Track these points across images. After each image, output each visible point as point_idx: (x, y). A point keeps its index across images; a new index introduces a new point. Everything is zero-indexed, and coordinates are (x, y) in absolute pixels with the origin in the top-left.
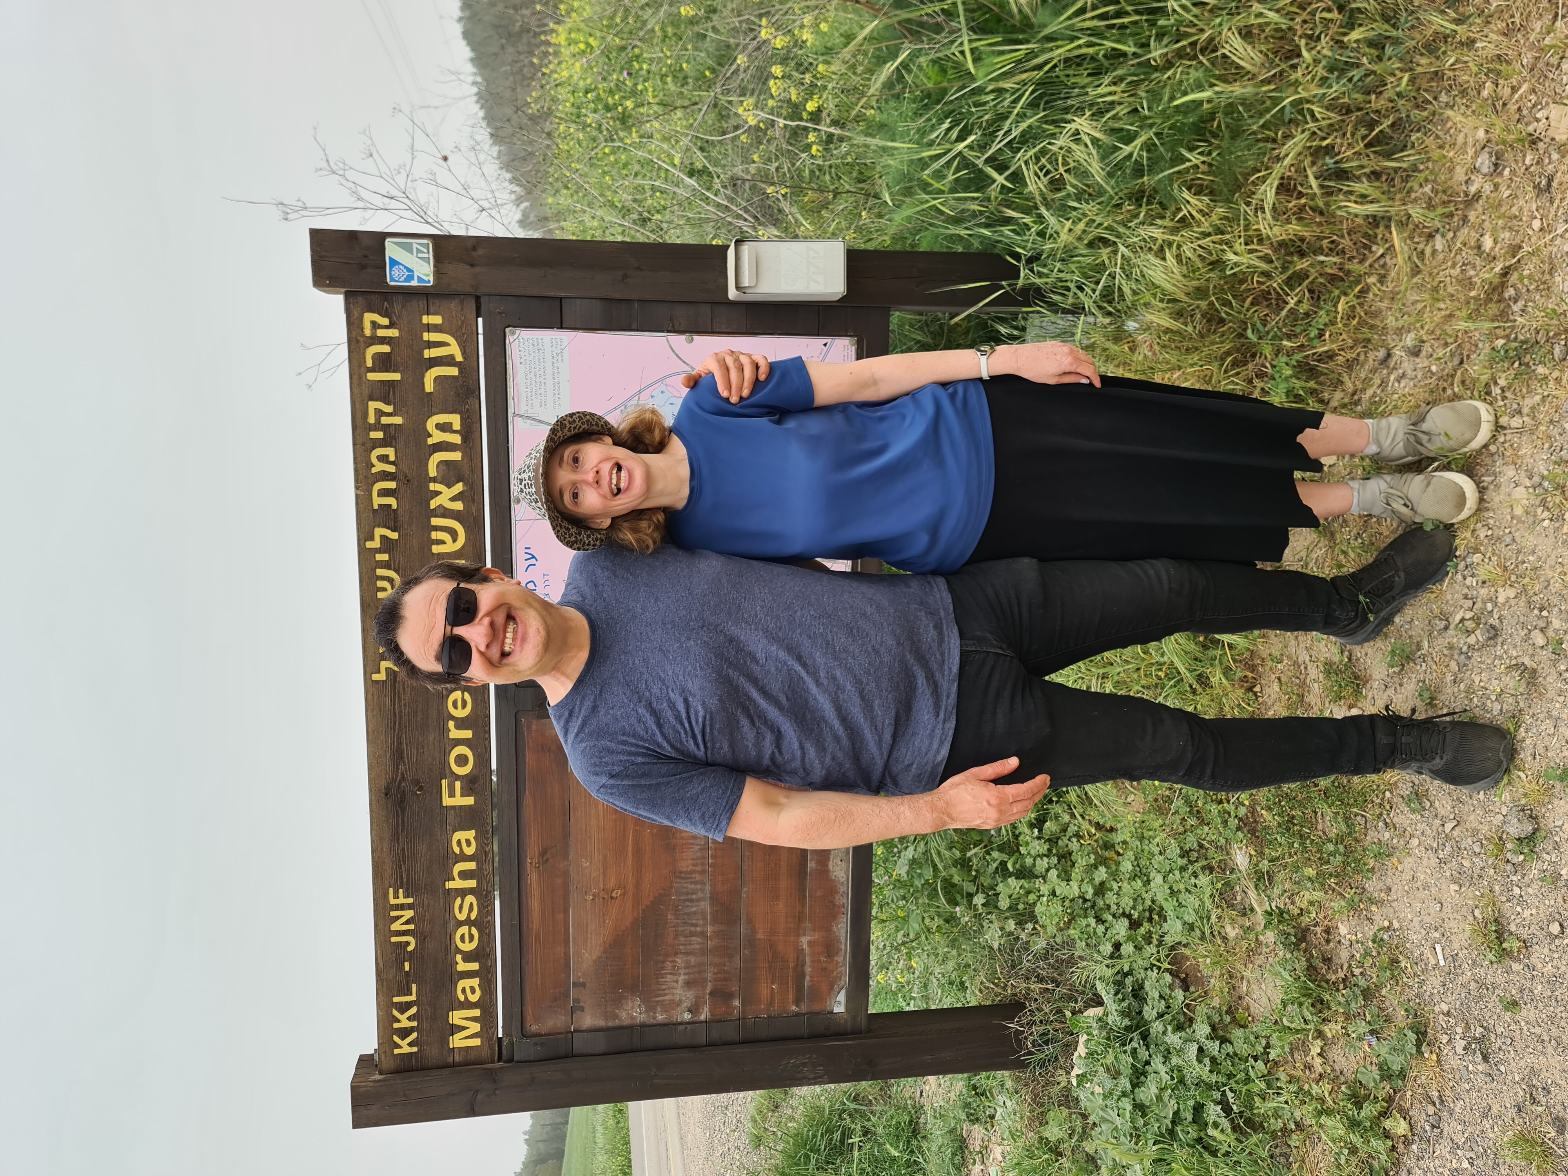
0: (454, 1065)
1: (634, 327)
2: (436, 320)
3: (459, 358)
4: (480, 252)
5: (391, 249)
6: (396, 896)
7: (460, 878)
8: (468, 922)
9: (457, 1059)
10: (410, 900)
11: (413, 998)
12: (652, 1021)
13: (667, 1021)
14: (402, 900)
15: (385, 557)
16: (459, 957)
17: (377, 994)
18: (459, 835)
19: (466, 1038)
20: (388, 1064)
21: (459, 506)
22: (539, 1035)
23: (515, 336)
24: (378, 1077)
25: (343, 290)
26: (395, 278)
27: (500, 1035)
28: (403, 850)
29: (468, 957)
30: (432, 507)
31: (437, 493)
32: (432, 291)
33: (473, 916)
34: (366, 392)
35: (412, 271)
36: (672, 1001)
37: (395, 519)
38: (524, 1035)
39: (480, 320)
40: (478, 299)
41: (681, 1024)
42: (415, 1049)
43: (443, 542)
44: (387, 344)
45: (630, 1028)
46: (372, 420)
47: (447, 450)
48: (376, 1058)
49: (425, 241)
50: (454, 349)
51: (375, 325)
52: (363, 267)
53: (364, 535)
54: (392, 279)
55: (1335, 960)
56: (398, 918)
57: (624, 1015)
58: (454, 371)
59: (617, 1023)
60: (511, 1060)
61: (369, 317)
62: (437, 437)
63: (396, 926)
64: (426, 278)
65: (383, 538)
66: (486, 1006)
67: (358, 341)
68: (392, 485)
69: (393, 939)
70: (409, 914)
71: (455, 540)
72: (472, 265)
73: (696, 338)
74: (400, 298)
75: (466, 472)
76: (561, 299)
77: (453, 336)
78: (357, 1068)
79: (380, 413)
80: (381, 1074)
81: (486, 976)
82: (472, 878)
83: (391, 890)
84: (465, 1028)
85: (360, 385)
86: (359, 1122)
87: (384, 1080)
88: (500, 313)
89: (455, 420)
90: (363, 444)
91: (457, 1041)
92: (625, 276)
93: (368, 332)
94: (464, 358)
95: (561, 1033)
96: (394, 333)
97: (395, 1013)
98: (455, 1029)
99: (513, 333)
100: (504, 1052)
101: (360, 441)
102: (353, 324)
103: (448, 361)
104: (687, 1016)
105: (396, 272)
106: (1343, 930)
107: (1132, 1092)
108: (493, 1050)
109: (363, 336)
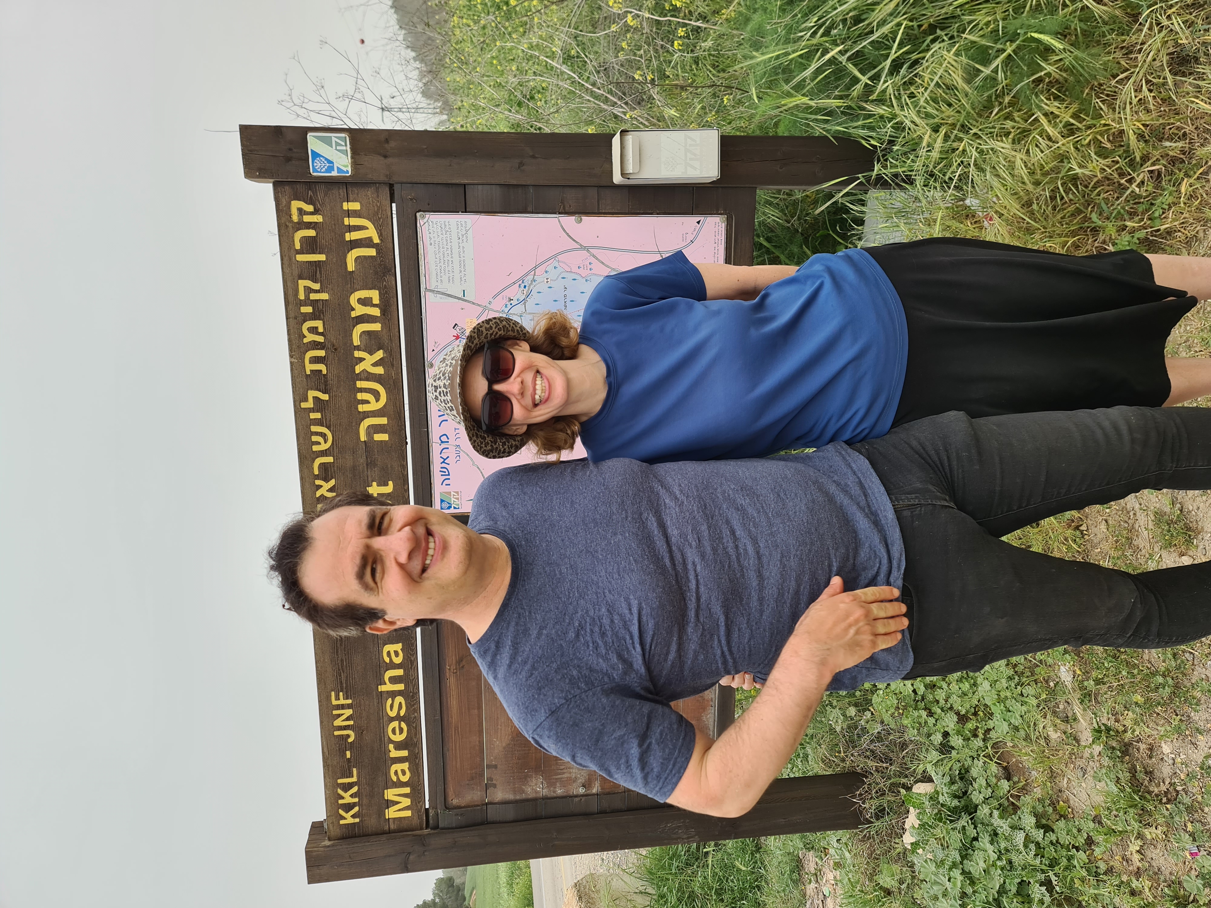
0: (390, 832)
1: (529, 209)
2: (355, 206)
3: (376, 240)
4: (393, 144)
5: (313, 143)
6: (337, 698)
7: (391, 683)
8: (398, 718)
9: (392, 827)
10: (349, 701)
11: (354, 779)
12: (553, 795)
13: (565, 794)
14: (342, 701)
15: (318, 415)
16: (391, 747)
17: (325, 777)
18: (388, 648)
19: (399, 810)
20: (335, 832)
21: (380, 370)
22: (459, 807)
23: (425, 220)
24: (327, 843)
25: (272, 180)
26: (317, 169)
27: (427, 806)
28: (342, 660)
29: (399, 746)
30: (357, 372)
31: (362, 360)
32: (350, 180)
33: (402, 713)
34: (296, 272)
35: (332, 163)
36: (569, 779)
37: (326, 382)
38: (447, 807)
39: (394, 205)
40: (391, 186)
41: (576, 796)
42: (357, 820)
43: (368, 402)
44: (313, 228)
45: (535, 800)
46: (302, 296)
47: (368, 322)
48: (326, 826)
49: (343, 135)
50: (372, 233)
51: (301, 211)
52: (288, 159)
53: (299, 397)
54: (315, 170)
55: (1157, 774)
56: (339, 716)
57: (529, 790)
58: (372, 252)
59: (524, 796)
60: (436, 827)
61: (296, 205)
62: (359, 310)
63: (338, 723)
64: (345, 169)
65: (316, 399)
66: (415, 785)
67: (287, 226)
68: (322, 353)
69: (336, 733)
70: (348, 712)
71: (377, 400)
72: (385, 157)
73: (585, 218)
74: (323, 187)
75: (385, 339)
76: (465, 185)
77: (371, 221)
78: (310, 835)
79: (309, 290)
80: (330, 840)
81: (414, 760)
82: (400, 683)
83: (333, 694)
84: (398, 803)
85: (290, 265)
86: (313, 879)
87: (333, 845)
88: (411, 199)
89: (375, 295)
90: (296, 318)
91: (392, 813)
92: (521, 164)
93: (295, 218)
94: (381, 240)
95: (478, 806)
96: (318, 218)
97: (340, 791)
98: (389, 804)
99: (423, 217)
100: (431, 822)
101: (292, 315)
102: (282, 212)
103: (367, 243)
104: (582, 791)
105: (318, 164)
106: (1166, 748)
107: (961, 863)
108: (422, 820)
109: (291, 221)
